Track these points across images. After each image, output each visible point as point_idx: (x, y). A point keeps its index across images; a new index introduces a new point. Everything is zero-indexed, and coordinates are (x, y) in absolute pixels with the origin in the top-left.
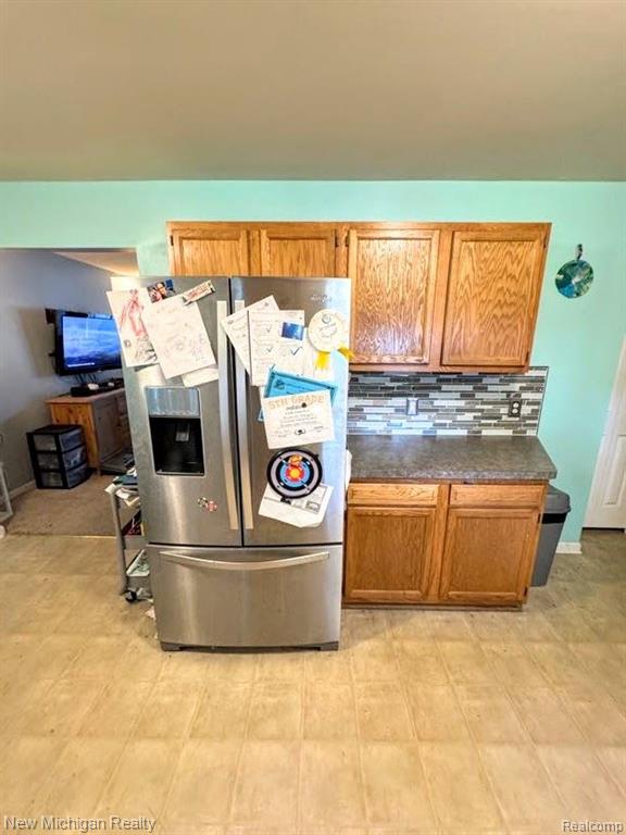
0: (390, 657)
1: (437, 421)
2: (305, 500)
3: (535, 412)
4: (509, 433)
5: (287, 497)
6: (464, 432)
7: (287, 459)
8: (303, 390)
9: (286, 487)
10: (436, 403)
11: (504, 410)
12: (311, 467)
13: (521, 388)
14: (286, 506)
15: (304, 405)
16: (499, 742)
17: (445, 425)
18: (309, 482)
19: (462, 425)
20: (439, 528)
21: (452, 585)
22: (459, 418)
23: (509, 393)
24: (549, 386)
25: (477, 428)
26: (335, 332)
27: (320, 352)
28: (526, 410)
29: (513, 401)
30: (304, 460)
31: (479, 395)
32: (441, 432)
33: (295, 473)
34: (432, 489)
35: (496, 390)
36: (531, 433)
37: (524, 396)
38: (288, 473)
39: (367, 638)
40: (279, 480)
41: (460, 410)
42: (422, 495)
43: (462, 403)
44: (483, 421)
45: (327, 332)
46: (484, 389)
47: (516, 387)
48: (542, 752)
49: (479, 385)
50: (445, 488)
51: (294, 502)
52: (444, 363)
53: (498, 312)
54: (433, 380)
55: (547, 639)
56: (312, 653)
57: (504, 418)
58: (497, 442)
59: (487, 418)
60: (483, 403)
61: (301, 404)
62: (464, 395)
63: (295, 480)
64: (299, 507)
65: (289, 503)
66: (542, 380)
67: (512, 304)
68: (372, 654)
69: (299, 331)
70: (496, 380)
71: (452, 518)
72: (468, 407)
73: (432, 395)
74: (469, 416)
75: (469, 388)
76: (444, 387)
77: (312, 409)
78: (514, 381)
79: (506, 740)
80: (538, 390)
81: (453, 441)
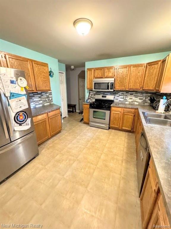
0: (48, 149)
1: (36, 104)
2: (25, 123)
3: (52, 99)
4: (49, 104)
5: (21, 124)
6: (41, 105)
7: (19, 114)
8: (19, 97)
9: (20, 122)
10: (34, 100)
11: (47, 99)
12: (25, 115)
13: (49, 95)
14: (21, 126)
15: (20, 100)
16: (68, 145)
17: (37, 104)
18: (25, 119)
19: (41, 104)
20: (47, 122)
21: (52, 132)
22: (40, 102)
23: (47, 96)
24: (52, 94)
25: (43, 104)
26: (23, 83)
27: (21, 87)
28: (50, 99)
29: (48, 97)
30: (23, 114)
31: (42, 97)
32: (37, 106)
33: (21, 117)
34: (45, 115)
35: (45, 96)
36: (52, 103)
37: (50, 96)
38: (20, 118)
39: (42, 150)
40: (18, 120)
41: (40, 101)
42: (44, 117)
43: (39, 99)
44: (44, 102)
45: (22, 82)
46: (43, 96)
47: (48, 94)
48: (72, 142)
49: (42, 95)
50: (47, 114)
51: (23, 125)
52: (37, 90)
53: (44, 79)
54: (32, 95)
55: (66, 133)
56: (34, 159)
57: (47, 101)
58: (47, 106)
59: (45, 101)
60: (43, 98)
61: (19, 100)
62: (39, 97)
63: (22, 119)
64: (24, 125)
65: (21, 125)
66: (51, 93)
67: (46, 78)
68: (45, 151)
69: (15, 82)
70: (44, 94)
71: (49, 119)
72: (41, 100)
73: (33, 98)
74: (41, 102)
75: (40, 96)
76: (35, 96)
77: (22, 101)
78: (47, 93)
79: (69, 144)
80: (51, 95)
81: (40, 108)
